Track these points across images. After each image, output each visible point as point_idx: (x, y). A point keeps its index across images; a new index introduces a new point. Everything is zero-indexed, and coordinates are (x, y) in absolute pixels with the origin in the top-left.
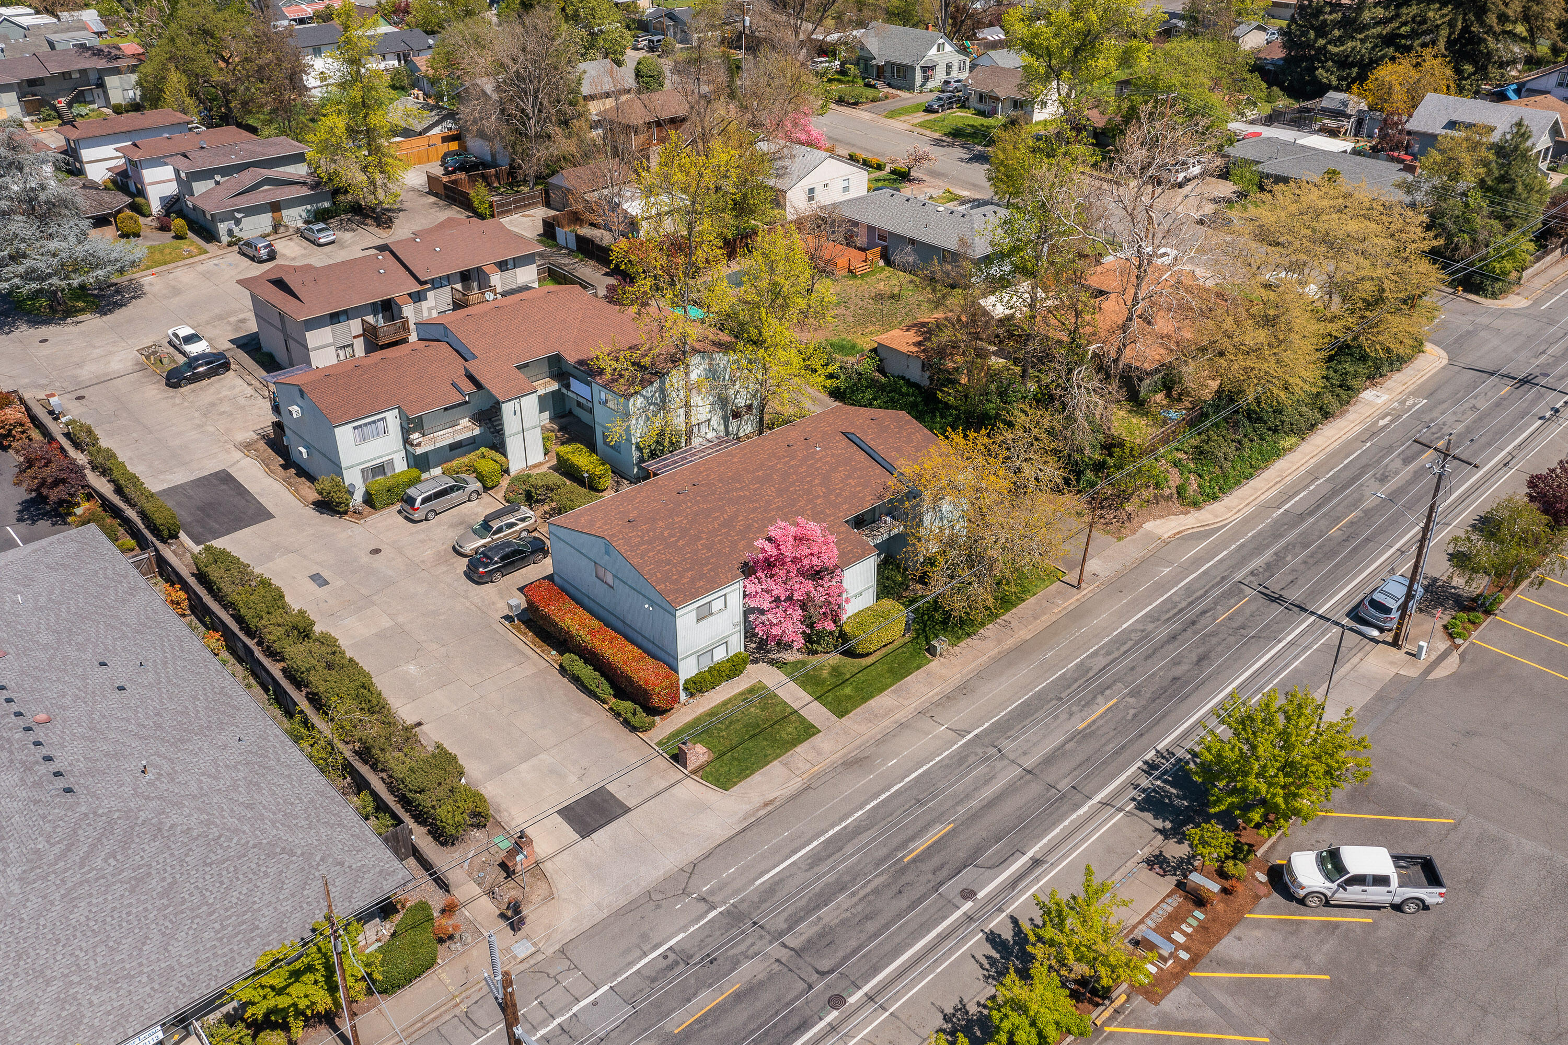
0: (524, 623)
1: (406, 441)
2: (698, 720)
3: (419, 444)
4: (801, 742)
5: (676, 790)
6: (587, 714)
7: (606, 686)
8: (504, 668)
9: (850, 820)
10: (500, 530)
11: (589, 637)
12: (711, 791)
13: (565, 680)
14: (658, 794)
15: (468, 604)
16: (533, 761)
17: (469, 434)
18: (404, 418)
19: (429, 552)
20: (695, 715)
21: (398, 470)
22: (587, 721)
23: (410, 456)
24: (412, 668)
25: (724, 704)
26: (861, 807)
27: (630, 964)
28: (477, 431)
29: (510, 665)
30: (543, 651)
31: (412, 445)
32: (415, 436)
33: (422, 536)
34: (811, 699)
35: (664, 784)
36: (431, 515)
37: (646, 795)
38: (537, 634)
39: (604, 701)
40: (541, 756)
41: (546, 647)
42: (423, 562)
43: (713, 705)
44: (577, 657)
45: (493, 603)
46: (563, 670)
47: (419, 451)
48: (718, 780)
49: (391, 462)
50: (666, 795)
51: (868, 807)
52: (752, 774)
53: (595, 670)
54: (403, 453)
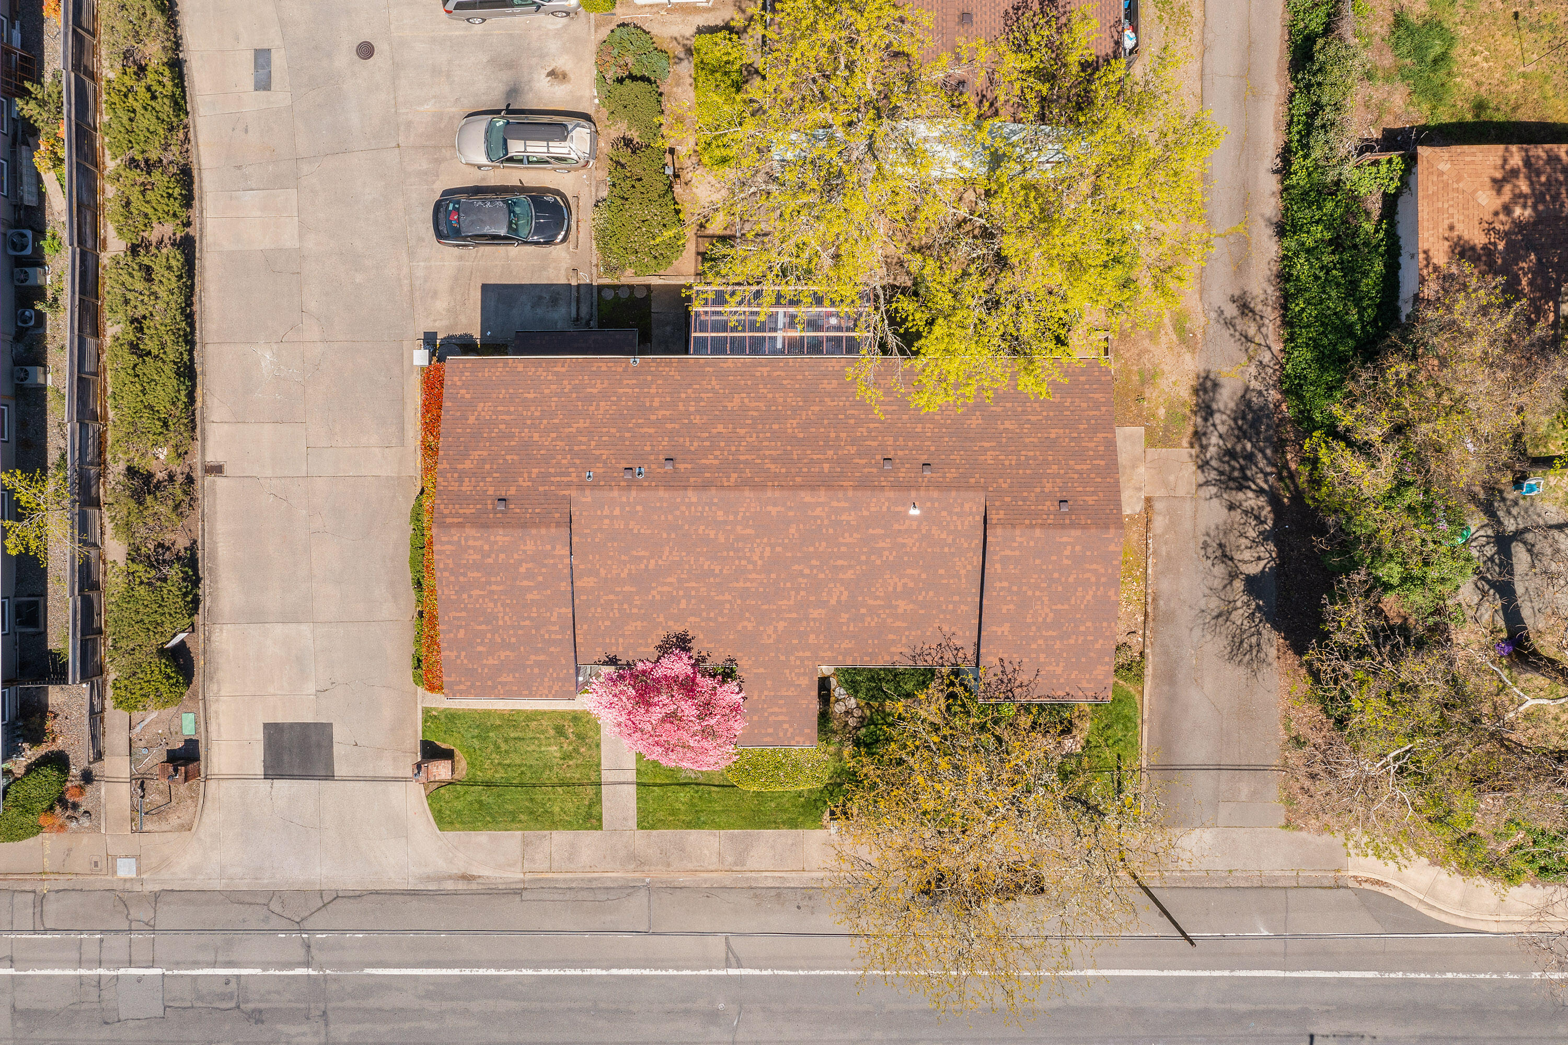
2: (486, 714)
4: (567, 827)
6: (395, 597)
8: (364, 440)
12: (425, 818)
14: (374, 779)
15: (405, 271)
19: (429, 106)
27: (196, 964)
29: (374, 439)
34: (633, 779)
35: (390, 772)
37: (361, 772)
40: (305, 628)
42: (408, 125)
45: (435, 293)
48: (443, 811)
50: (380, 786)
52: (482, 829)
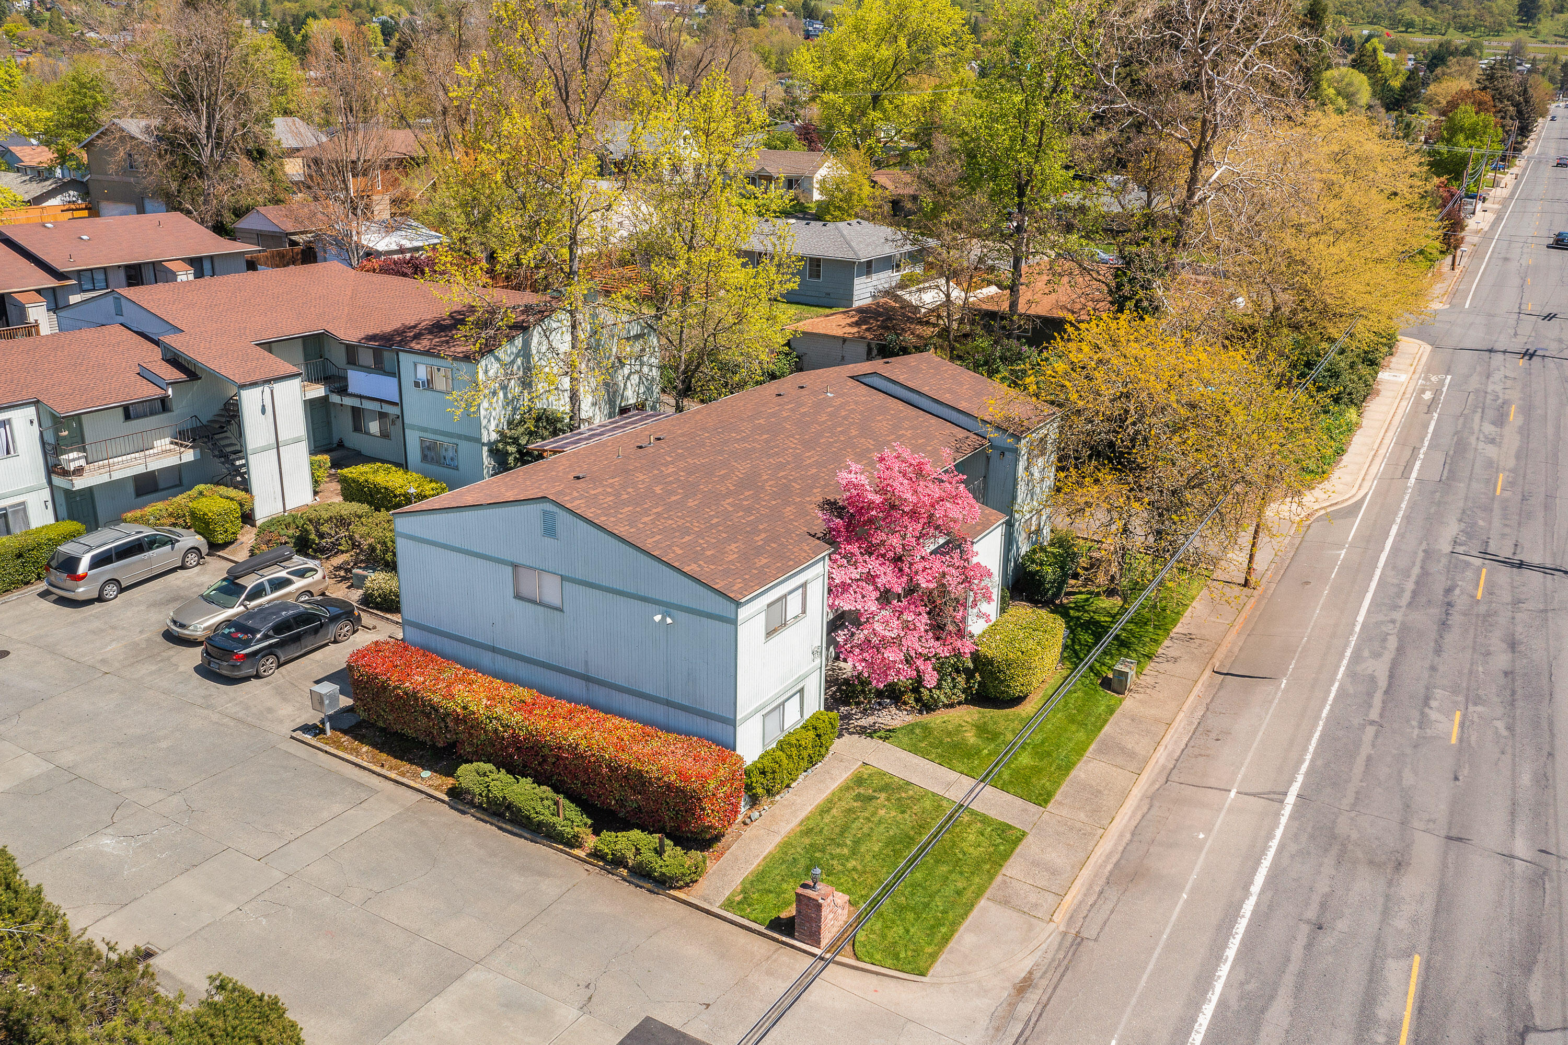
0: (345, 732)
1: (53, 469)
2: (786, 845)
3: (79, 471)
4: (1006, 856)
5: (815, 993)
6: (543, 874)
7: (571, 810)
8: (325, 815)
9: (1219, 986)
10: (258, 592)
11: (518, 717)
12: (892, 983)
13: (469, 819)
15: (215, 717)
16: (457, 990)
17: (171, 461)
18: (47, 422)
19: (114, 645)
20: (778, 839)
21: (35, 524)
22: (549, 888)
23: (61, 499)
24: (108, 843)
25: (824, 810)
26: (1217, 956)
28: (189, 456)
29: (337, 808)
30: (403, 774)
31: (65, 473)
32: (72, 459)
33: (96, 624)
34: (973, 782)
35: (789, 983)
36: (111, 590)
38: (380, 746)
39: (572, 842)
40: (472, 976)
41: (406, 766)
42: (104, 661)
43: (802, 815)
44: (489, 767)
45: (270, 710)
46: (457, 796)
47: (80, 483)
48: (897, 957)
49: (21, 508)
51: (1231, 953)
52: (952, 932)
53: (539, 782)
54: (46, 494)
